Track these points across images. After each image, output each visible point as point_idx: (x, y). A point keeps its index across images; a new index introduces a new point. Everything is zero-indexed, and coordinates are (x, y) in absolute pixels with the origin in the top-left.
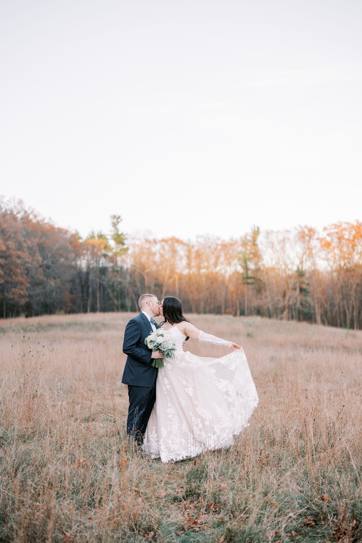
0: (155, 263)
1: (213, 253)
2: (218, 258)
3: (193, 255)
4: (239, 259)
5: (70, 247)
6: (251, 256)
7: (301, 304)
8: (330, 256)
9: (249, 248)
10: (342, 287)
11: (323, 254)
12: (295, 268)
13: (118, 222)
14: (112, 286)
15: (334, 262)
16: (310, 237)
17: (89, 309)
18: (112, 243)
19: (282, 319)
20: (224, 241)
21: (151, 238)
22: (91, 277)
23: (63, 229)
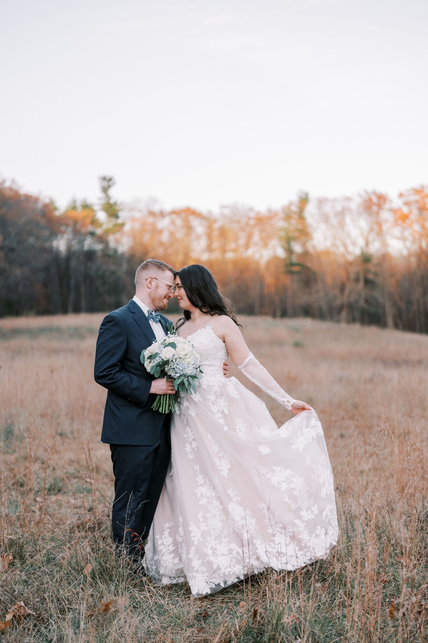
0: (161, 244)
1: (243, 230)
2: (250, 237)
3: (216, 233)
4: (280, 238)
5: (43, 222)
6: (297, 234)
7: (367, 301)
8: (407, 233)
9: (293, 222)
10: (423, 277)
11: (397, 231)
12: (357, 251)
13: (109, 187)
14: (102, 277)
15: (414, 242)
16: (380, 206)
17: (70, 308)
18: (101, 216)
19: (338, 321)
20: (258, 213)
21: (156, 208)
22: (73, 263)
23: (31, 196)
